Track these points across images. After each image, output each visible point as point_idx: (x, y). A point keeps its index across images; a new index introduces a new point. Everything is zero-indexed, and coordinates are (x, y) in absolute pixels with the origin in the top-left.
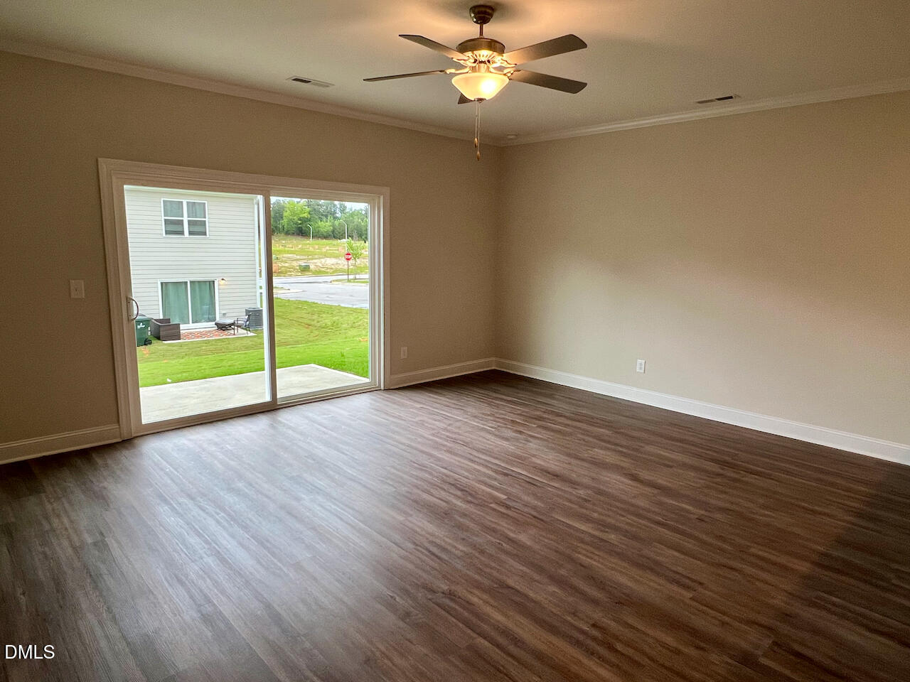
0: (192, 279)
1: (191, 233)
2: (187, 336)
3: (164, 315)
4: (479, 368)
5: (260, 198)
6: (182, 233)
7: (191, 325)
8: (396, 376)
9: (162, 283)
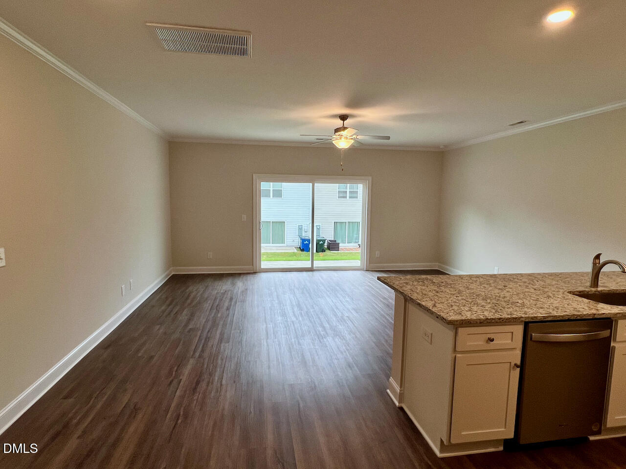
0: (349, 221)
1: (350, 197)
2: (342, 249)
3: (334, 238)
4: (424, 268)
5: (311, 184)
6: (346, 197)
7: (347, 244)
8: (372, 265)
9: (335, 222)
